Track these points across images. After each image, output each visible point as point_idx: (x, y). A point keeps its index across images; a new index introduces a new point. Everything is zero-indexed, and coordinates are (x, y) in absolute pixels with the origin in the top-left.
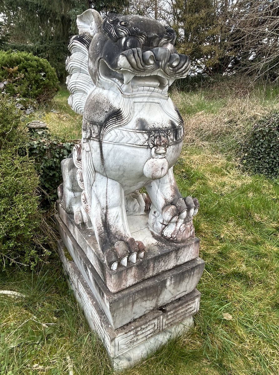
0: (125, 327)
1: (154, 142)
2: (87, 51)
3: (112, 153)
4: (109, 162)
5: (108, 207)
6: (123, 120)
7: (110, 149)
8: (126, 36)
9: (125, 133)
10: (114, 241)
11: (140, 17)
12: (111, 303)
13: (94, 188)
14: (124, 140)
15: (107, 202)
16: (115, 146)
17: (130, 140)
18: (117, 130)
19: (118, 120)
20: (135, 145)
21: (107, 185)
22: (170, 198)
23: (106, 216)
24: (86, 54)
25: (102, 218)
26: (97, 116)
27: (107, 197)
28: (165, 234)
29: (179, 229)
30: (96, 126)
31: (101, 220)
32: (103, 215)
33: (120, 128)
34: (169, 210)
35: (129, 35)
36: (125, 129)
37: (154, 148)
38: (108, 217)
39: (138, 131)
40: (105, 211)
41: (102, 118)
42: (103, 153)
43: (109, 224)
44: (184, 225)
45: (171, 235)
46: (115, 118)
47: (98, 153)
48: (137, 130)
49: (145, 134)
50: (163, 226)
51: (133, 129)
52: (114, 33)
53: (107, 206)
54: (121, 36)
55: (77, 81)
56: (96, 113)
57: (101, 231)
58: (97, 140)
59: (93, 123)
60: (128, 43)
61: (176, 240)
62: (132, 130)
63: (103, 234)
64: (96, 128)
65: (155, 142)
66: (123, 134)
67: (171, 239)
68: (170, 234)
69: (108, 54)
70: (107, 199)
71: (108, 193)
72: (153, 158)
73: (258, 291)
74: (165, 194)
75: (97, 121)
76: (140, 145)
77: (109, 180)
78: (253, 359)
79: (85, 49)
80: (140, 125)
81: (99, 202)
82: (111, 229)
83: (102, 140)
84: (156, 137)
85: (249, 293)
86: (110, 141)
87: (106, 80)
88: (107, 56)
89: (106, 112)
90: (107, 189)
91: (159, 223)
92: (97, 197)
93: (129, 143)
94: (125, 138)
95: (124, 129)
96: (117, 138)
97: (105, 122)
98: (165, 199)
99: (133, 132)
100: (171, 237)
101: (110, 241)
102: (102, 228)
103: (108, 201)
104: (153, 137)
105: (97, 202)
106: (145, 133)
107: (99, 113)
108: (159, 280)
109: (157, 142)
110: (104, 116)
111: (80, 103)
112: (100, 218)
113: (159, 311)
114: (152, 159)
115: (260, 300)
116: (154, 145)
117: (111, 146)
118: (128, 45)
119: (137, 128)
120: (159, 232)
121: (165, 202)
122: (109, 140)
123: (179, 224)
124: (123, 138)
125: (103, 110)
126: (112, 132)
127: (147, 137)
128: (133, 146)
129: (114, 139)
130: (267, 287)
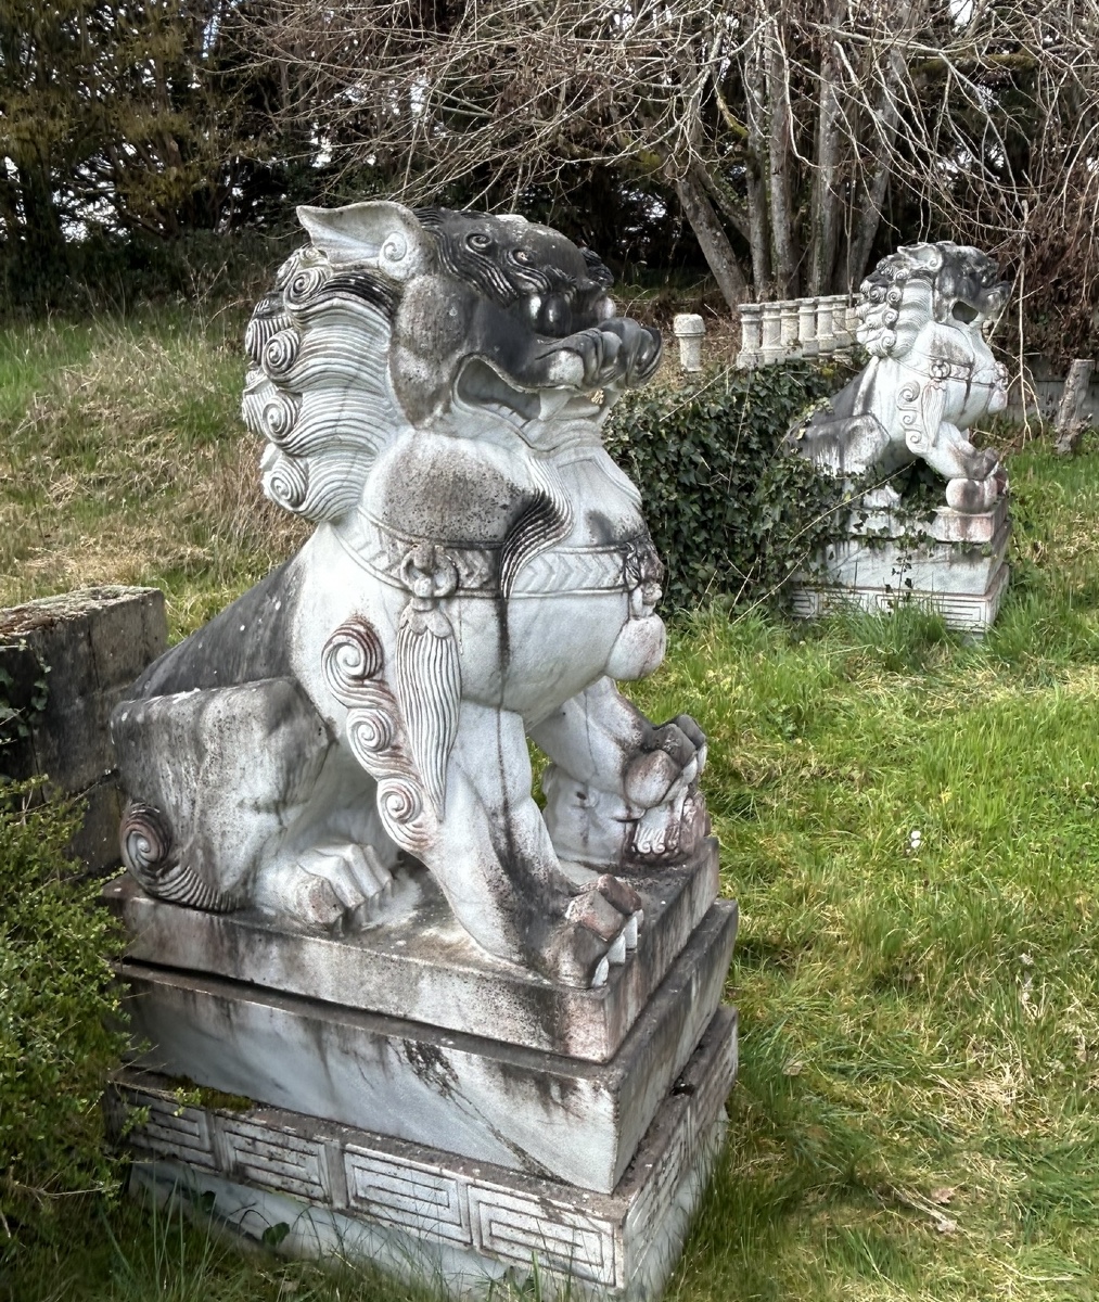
0: (630, 1175)
1: (639, 570)
2: (389, 327)
3: (538, 626)
4: (528, 653)
5: (511, 802)
6: (562, 523)
7: (533, 614)
8: (539, 293)
9: (571, 560)
10: (553, 904)
11: (540, 232)
12: (618, 1090)
13: (456, 754)
14: (572, 581)
15: (504, 788)
16: (548, 602)
17: (586, 577)
18: (549, 557)
19: (550, 526)
20: (597, 592)
21: (499, 732)
22: (632, 735)
23: (509, 834)
24: (377, 333)
25: (495, 846)
26: (477, 522)
27: (502, 771)
28: (643, 847)
29: (683, 818)
30: (476, 553)
31: (494, 854)
32: (498, 834)
33: (558, 548)
34: (657, 766)
35: (548, 289)
36: (571, 550)
37: (639, 590)
38: (516, 837)
39: (600, 549)
40: (501, 821)
41: (496, 527)
42: (510, 632)
43: (523, 859)
44: (690, 801)
45: (665, 844)
46: (540, 522)
47: (492, 634)
48: (597, 546)
49: (615, 555)
50: (629, 826)
51: (587, 546)
52: (502, 284)
53: (506, 803)
54: (526, 291)
55: (345, 414)
56: (469, 513)
57: (501, 889)
58: (485, 594)
59: (462, 545)
60: (551, 312)
61: (681, 852)
62: (586, 550)
63: (511, 898)
64: (481, 559)
65: (643, 571)
66: (566, 563)
67: (667, 855)
68: (662, 841)
69: (498, 345)
70: (503, 778)
71: (505, 757)
72: (636, 617)
73: (813, 971)
74: (616, 729)
75: (478, 538)
76: (608, 588)
77: (503, 714)
78: (903, 1135)
79: (381, 320)
80: (598, 531)
81: (479, 798)
82: (533, 872)
83: (508, 591)
84: (640, 559)
85: (800, 984)
86: (530, 592)
87: (474, 414)
88: (497, 350)
89: (504, 507)
90: (500, 747)
91: (612, 822)
92: (470, 782)
93: (584, 585)
94: (573, 575)
95: (567, 550)
96: (554, 577)
97: (507, 537)
98: (621, 742)
99: (591, 553)
100: (667, 849)
101: (544, 910)
102: (505, 878)
103: (509, 784)
104: (635, 560)
105: (474, 798)
106: (615, 551)
107: (483, 513)
108: (678, 987)
109: (647, 571)
110: (502, 521)
111: (345, 484)
112: (491, 848)
113: (678, 1097)
114: (632, 621)
115: (835, 987)
116: (641, 581)
117: (534, 605)
118: (551, 318)
119: (595, 541)
120: (614, 851)
121: (623, 749)
122: (529, 589)
123: (679, 805)
124: (567, 576)
125: (494, 504)
126: (538, 564)
127: (620, 562)
128: (594, 595)
129: (545, 585)
130: (829, 950)
